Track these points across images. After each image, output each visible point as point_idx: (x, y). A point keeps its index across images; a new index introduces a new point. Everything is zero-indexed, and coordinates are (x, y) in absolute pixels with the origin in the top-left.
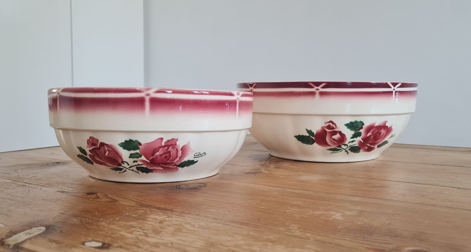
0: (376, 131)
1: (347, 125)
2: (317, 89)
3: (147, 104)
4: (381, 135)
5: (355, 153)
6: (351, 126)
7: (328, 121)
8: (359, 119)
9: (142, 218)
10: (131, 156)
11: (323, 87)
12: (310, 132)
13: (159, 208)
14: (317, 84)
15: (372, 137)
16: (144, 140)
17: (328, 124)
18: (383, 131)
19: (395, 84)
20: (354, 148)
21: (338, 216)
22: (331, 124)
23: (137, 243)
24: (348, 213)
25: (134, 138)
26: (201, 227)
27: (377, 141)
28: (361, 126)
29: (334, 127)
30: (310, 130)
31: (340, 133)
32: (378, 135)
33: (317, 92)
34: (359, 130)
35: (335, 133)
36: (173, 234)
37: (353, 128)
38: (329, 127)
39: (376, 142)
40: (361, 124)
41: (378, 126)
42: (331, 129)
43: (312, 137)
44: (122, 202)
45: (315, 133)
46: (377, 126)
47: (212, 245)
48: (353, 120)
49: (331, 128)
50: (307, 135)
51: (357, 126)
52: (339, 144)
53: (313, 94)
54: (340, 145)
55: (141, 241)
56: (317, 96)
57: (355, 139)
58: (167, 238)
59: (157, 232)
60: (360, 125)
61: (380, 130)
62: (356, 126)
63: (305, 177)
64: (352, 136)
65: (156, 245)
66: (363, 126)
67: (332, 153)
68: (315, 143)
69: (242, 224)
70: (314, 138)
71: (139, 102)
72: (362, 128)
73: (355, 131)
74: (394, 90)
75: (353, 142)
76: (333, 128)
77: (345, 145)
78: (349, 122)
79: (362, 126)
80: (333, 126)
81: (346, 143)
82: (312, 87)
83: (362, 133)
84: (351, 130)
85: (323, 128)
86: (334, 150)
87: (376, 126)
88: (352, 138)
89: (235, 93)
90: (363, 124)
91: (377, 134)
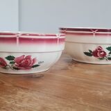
2: (94, 32)
3: (18, 40)
6: (108, 49)
7: (99, 46)
9: (14, 93)
10: (11, 63)
11: (97, 31)
13: (22, 88)
14: (94, 30)
16: (16, 56)
17: (98, 48)
20: (110, 58)
21: (100, 93)
22: (100, 48)
23: (11, 107)
24: (105, 92)
25: (12, 55)
26: (40, 98)
30: (91, 50)
31: (104, 52)
35: (101, 52)
36: (28, 102)
37: (110, 50)
42: (100, 50)
43: (91, 53)
44: (6, 84)
45: (93, 51)
47: (44, 108)
48: (110, 46)
50: (89, 52)
53: (92, 34)
54: (104, 57)
55: (13, 106)
56: (94, 35)
58: (25, 104)
59: (21, 101)
63: (87, 72)
64: (109, 53)
65: (20, 108)
68: (93, 56)
69: (58, 97)
71: (14, 39)
75: (109, 55)
77: (106, 57)
78: (108, 47)
82: (92, 31)
85: (96, 49)
86: (101, 59)
89: (57, 34)
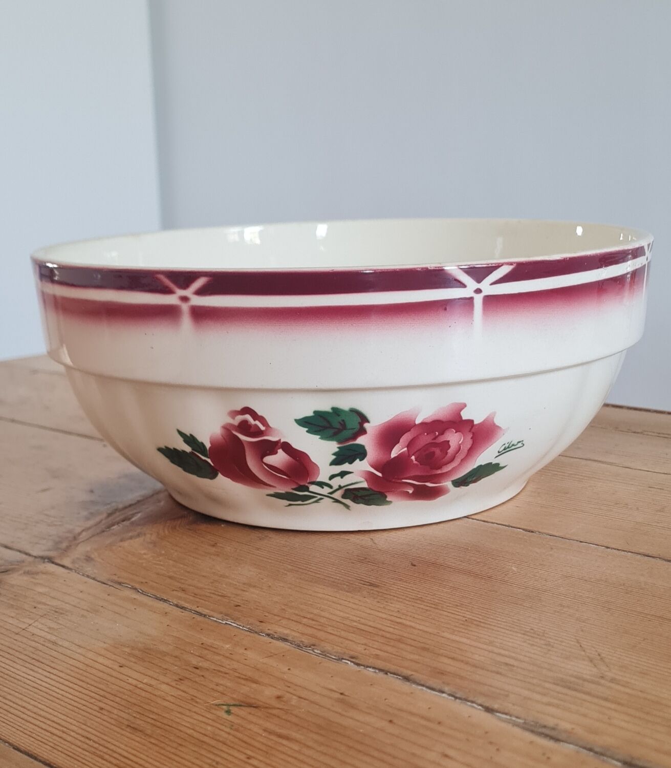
0: (426, 439)
1: (304, 422)
2: (185, 299)
4: (451, 451)
5: (373, 507)
6: (321, 424)
7: (239, 408)
8: (345, 403)
11: (200, 292)
12: (190, 440)
14: (184, 278)
15: (413, 458)
17: (240, 418)
18: (454, 439)
19: (479, 273)
20: (359, 494)
22: (248, 417)
27: (440, 468)
28: (357, 427)
29: (263, 428)
30: (191, 435)
31: (287, 447)
32: (437, 451)
33: (185, 307)
34: (355, 437)
37: (331, 431)
38: (244, 427)
39: (439, 472)
40: (359, 420)
41: (429, 421)
42: (251, 433)
43: (204, 458)
45: (208, 445)
46: (423, 424)
48: (325, 405)
49: (252, 430)
50: (188, 449)
51: (343, 425)
52: (297, 483)
53: (169, 313)
54: (302, 484)
56: (186, 321)
57: (346, 467)
60: (353, 423)
61: (442, 433)
62: (338, 426)
64: (334, 457)
66: (366, 425)
67: (290, 505)
68: (220, 475)
70: (209, 460)
72: (363, 431)
73: (339, 442)
74: (478, 291)
75: (343, 474)
76: (259, 433)
77: (321, 484)
78: (311, 414)
79: (361, 424)
80: (256, 425)
81: (323, 477)
82: (167, 291)
83: (367, 448)
84: (325, 437)
85: (227, 428)
86: (291, 497)
87: (418, 422)
88: (334, 463)
90: (364, 419)
91: (433, 449)
